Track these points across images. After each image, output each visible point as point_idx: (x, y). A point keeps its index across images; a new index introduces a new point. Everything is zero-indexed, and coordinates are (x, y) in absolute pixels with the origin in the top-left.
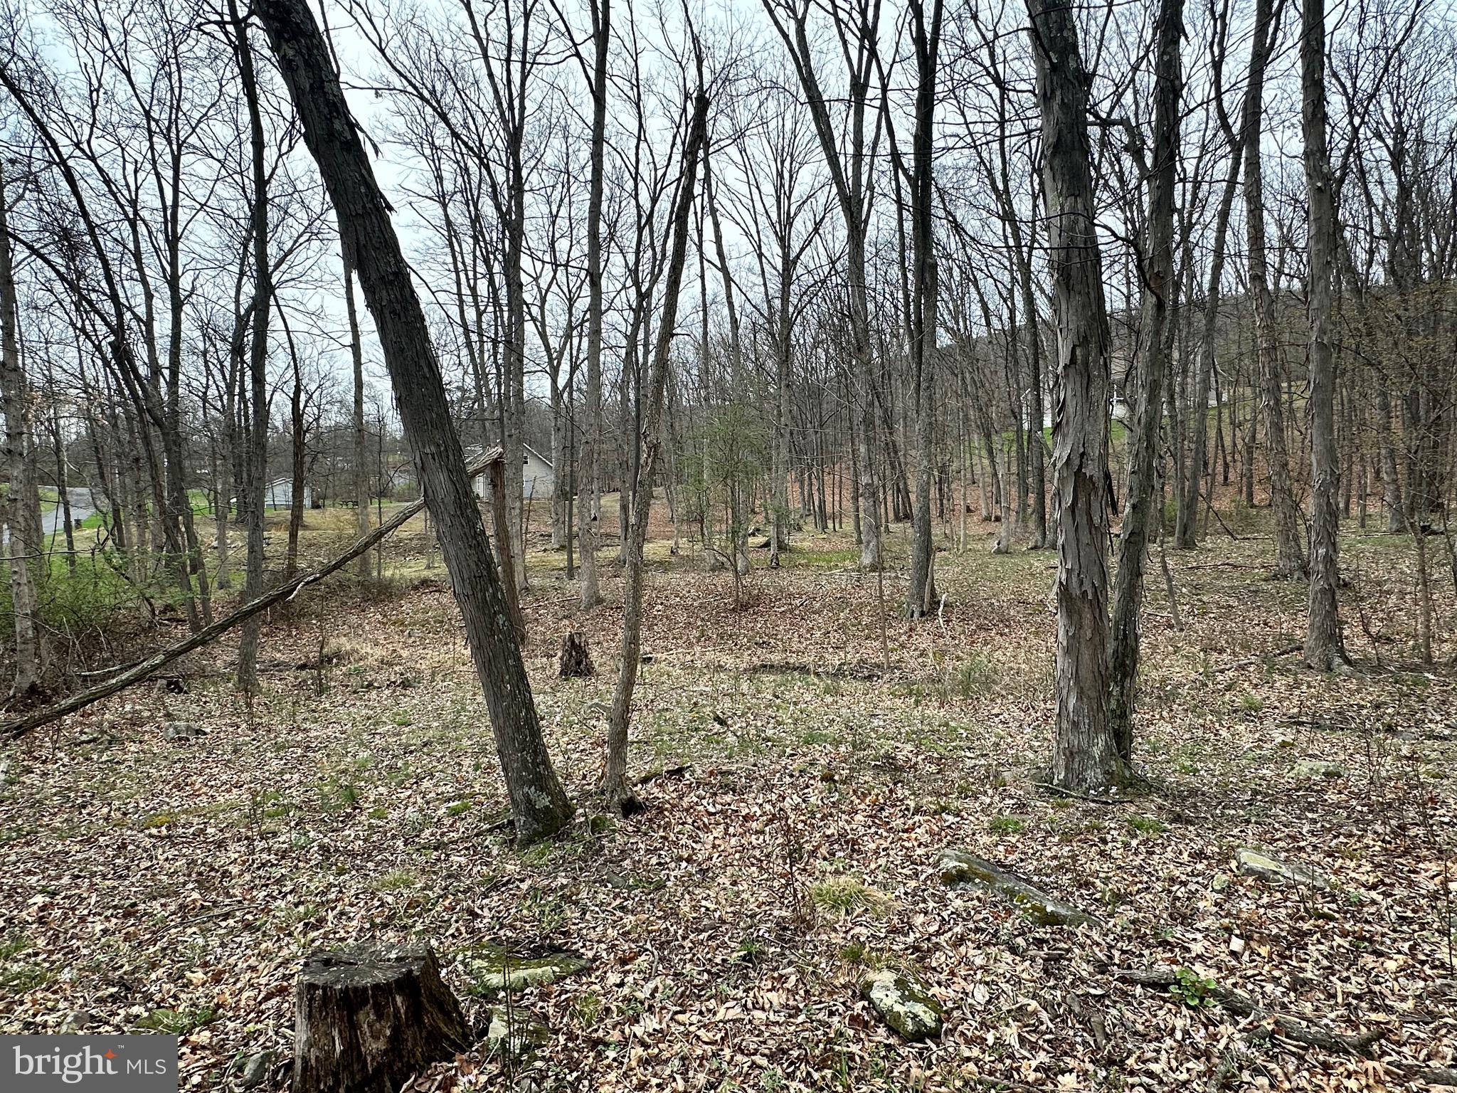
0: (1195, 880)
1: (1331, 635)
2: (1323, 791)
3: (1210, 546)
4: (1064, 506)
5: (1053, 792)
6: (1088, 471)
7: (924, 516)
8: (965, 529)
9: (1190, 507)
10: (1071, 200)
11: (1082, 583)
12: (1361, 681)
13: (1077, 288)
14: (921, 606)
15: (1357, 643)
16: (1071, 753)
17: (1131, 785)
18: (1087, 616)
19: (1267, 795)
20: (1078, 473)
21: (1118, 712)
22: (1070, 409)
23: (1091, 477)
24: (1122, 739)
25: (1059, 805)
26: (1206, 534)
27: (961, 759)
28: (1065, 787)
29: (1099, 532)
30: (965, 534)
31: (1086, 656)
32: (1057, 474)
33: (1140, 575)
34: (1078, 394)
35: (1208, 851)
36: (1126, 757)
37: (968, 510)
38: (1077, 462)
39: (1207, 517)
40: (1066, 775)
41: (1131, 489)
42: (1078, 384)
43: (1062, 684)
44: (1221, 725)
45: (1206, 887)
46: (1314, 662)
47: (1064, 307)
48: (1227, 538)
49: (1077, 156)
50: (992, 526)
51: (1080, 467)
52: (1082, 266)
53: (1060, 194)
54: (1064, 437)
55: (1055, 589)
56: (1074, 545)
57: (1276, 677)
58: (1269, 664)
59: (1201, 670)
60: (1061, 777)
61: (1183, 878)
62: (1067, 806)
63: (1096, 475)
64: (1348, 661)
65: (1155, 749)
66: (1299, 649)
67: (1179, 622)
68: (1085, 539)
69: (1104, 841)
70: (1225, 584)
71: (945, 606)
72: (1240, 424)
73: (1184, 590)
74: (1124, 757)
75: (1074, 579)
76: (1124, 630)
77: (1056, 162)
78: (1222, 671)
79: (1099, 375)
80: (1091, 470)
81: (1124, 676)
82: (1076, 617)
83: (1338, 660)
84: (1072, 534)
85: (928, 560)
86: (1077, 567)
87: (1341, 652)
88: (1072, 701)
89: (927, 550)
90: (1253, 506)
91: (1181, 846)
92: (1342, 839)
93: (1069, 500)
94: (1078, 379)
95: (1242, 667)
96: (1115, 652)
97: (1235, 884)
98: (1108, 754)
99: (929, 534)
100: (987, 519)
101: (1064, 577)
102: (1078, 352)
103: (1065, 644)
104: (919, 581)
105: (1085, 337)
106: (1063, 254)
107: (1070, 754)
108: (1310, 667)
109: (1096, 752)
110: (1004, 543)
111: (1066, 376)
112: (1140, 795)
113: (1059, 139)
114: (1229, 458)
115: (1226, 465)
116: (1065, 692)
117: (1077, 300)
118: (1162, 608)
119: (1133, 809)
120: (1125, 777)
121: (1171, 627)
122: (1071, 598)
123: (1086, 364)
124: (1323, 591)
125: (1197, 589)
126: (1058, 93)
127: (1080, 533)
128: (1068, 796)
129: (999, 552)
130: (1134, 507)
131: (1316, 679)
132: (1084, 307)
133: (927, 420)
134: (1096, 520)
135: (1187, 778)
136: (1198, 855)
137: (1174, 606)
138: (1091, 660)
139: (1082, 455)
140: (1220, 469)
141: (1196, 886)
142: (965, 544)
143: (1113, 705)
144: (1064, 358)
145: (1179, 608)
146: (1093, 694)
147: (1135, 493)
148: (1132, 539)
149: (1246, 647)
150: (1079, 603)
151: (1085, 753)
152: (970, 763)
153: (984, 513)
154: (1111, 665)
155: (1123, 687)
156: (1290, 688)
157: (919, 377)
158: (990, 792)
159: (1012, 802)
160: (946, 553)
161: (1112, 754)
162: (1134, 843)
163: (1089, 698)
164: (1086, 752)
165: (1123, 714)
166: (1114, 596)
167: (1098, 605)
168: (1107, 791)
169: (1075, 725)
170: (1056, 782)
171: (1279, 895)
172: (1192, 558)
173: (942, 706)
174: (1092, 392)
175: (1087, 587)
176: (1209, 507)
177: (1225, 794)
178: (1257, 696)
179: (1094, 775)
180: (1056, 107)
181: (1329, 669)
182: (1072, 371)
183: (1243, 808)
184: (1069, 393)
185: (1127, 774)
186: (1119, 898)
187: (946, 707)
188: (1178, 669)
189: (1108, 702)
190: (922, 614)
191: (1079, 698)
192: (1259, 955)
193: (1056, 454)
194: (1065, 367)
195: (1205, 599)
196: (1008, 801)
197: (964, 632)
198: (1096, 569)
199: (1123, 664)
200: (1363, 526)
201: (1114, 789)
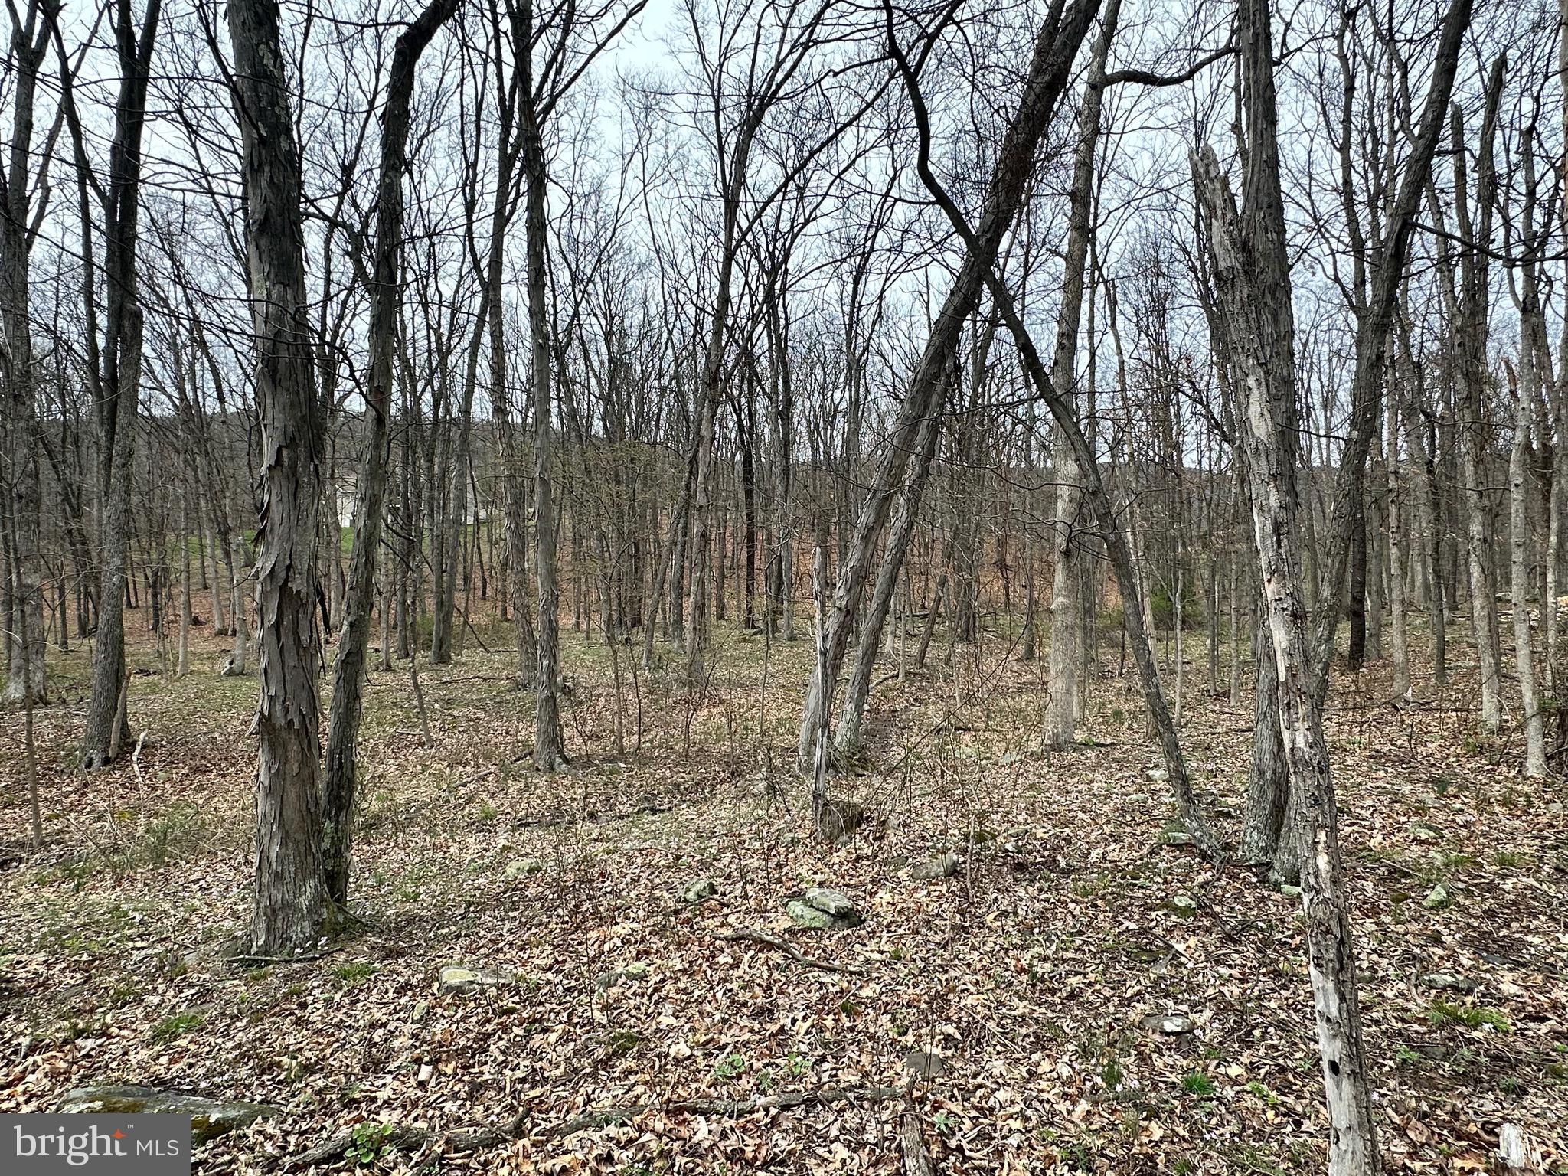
0: (396, 1016)
1: (554, 740)
2: (526, 887)
3: (464, 660)
4: (267, 624)
5: (249, 964)
6: (294, 586)
7: (112, 630)
8: (185, 646)
9: (445, 621)
10: (279, 288)
11: (287, 711)
12: (575, 776)
13: (285, 384)
14: (105, 751)
15: (575, 745)
16: (274, 911)
17: (344, 930)
18: (294, 748)
19: (478, 904)
20: (284, 588)
21: (332, 851)
22: (276, 513)
23: (298, 592)
24: (335, 881)
25: (254, 978)
26: (463, 648)
27: (125, 954)
28: (266, 953)
29: (308, 652)
30: (186, 652)
31: (292, 794)
32: (259, 588)
33: (357, 697)
34: (285, 499)
35: (414, 982)
36: (341, 900)
37: (196, 621)
38: (283, 575)
39: (463, 631)
40: (267, 939)
41: (349, 606)
42: (285, 489)
43: (263, 831)
44: (454, 841)
45: (405, 1022)
46: (541, 764)
47: (269, 401)
48: (480, 650)
49: (287, 244)
50: (226, 643)
51: (286, 581)
52: (291, 362)
53: (267, 278)
54: (268, 545)
55: (256, 719)
56: (279, 669)
57: (510, 782)
58: (506, 772)
59: (445, 787)
60: (261, 943)
61: (384, 1019)
62: (264, 977)
63: (304, 591)
64: (566, 761)
65: (381, 882)
66: (531, 754)
67: (430, 739)
68: (291, 661)
69: (303, 1006)
70: (474, 697)
71: (144, 747)
72: (497, 543)
73: (436, 706)
74: (338, 900)
75: (278, 707)
76: (340, 759)
77: (263, 242)
78: (464, 785)
79: (309, 483)
80: (298, 585)
81: (339, 810)
82: (280, 751)
83: (559, 760)
84: (276, 656)
85: (118, 688)
86: (281, 693)
87: (561, 752)
88: (276, 848)
89: (116, 676)
90: (507, 620)
91: (387, 985)
92: (534, 930)
93: (272, 617)
94: (284, 483)
95: (483, 778)
96: (330, 784)
97: (434, 1007)
98: (319, 900)
99: (121, 654)
100: (222, 632)
101: (266, 704)
102: (284, 453)
103: (267, 783)
104: (102, 717)
105: (293, 439)
106: (269, 343)
107: (272, 913)
108: (538, 770)
109: (304, 903)
110: (238, 662)
111: (271, 478)
112: (351, 940)
113: (267, 217)
114: (487, 574)
115: (484, 581)
116: (266, 840)
117: (284, 397)
118: (414, 726)
119: (343, 957)
120: (338, 923)
121: (422, 744)
122: (274, 729)
123: (293, 468)
124: (547, 699)
125: (448, 703)
126: (267, 169)
127: (286, 655)
128: (268, 963)
129: (231, 673)
130: (351, 625)
131: (542, 781)
132: (292, 406)
133: (121, 506)
134: (305, 640)
135: (408, 906)
136: (402, 990)
137: (425, 723)
138: (299, 797)
139: (289, 567)
140: (479, 584)
141: (396, 1024)
142: (185, 664)
143: (326, 844)
144: (268, 458)
145: (431, 724)
146: (300, 836)
147: (353, 610)
148: (350, 659)
149: (487, 758)
150: (284, 734)
151: (289, 907)
152: (137, 956)
153: (218, 625)
154: (323, 802)
155: (337, 822)
156: (521, 792)
157: (110, 449)
158: (161, 988)
159: (193, 991)
160: (156, 678)
161: (323, 900)
162: (337, 997)
163: (296, 842)
164: (291, 906)
165: (338, 851)
166: (327, 725)
167: (306, 732)
168: (315, 946)
169: (278, 876)
170: (254, 949)
171: (472, 1004)
172: (446, 672)
173: (118, 882)
174: (301, 500)
175: (293, 715)
176: (466, 622)
177: (442, 914)
178: (492, 804)
179: (301, 930)
180: (264, 184)
181: (552, 769)
182: (277, 474)
183: (455, 924)
184: (274, 498)
185: (341, 919)
186: (308, 1069)
187: (125, 884)
188: (423, 789)
189: (320, 841)
190: (106, 761)
191: (284, 844)
192: (445, 1075)
193: (259, 564)
194: (270, 468)
195: (455, 713)
196: (188, 993)
197: (170, 780)
198: (304, 695)
199: (338, 797)
200: (588, 638)
201: (323, 940)
